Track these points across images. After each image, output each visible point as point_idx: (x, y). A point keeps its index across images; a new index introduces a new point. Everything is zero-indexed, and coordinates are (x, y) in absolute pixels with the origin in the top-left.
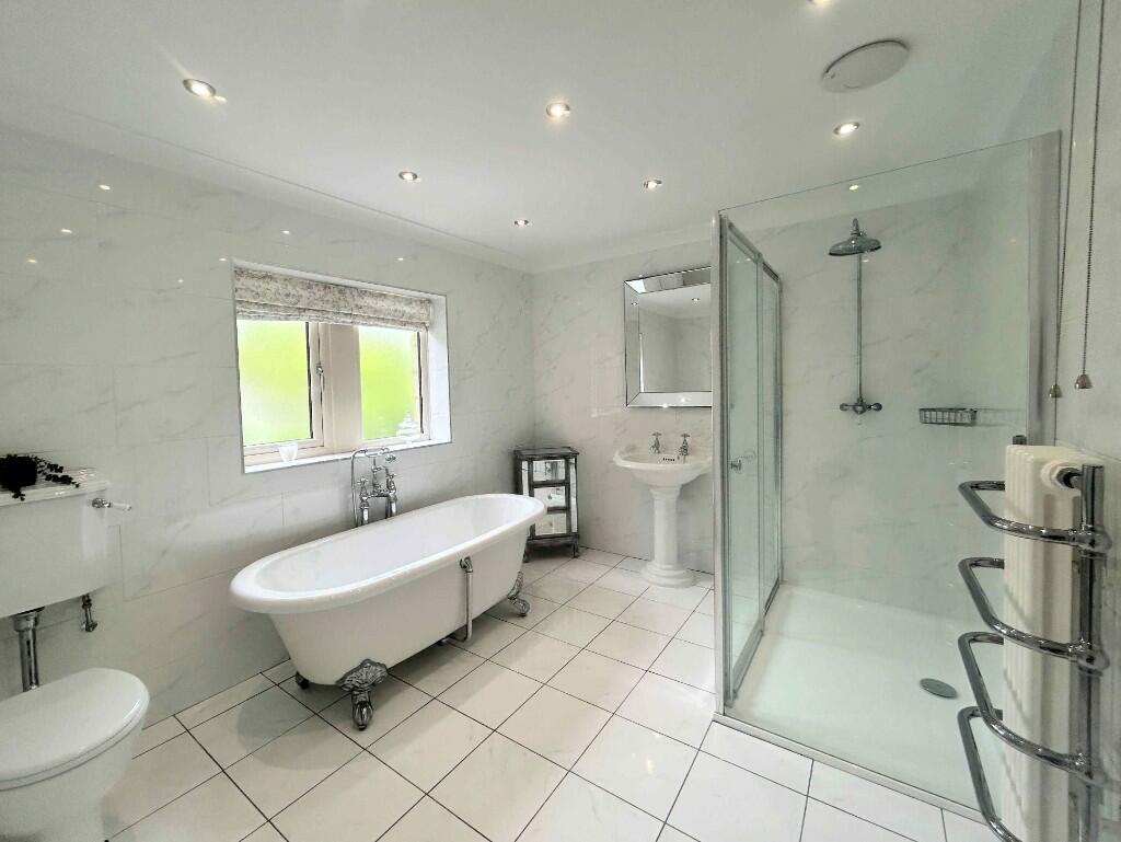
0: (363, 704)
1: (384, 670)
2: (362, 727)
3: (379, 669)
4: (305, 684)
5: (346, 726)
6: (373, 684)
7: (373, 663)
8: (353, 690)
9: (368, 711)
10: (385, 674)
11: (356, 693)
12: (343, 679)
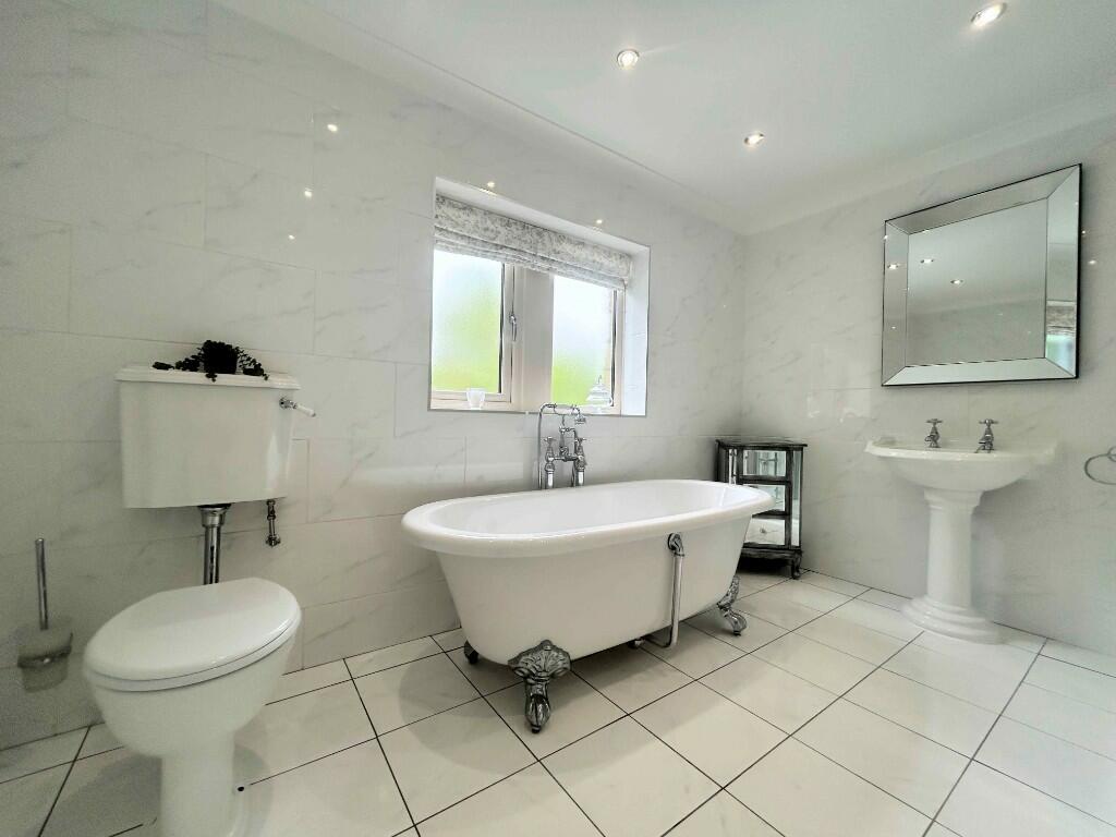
0: (540, 699)
1: (567, 660)
2: (536, 729)
3: (561, 656)
4: (473, 658)
5: (517, 721)
6: (553, 676)
7: (554, 648)
8: (528, 677)
9: (544, 709)
10: (567, 666)
11: (531, 681)
12: (516, 660)
